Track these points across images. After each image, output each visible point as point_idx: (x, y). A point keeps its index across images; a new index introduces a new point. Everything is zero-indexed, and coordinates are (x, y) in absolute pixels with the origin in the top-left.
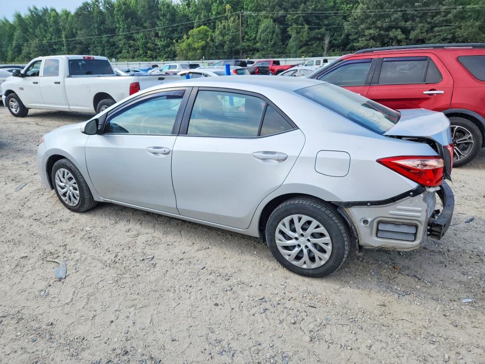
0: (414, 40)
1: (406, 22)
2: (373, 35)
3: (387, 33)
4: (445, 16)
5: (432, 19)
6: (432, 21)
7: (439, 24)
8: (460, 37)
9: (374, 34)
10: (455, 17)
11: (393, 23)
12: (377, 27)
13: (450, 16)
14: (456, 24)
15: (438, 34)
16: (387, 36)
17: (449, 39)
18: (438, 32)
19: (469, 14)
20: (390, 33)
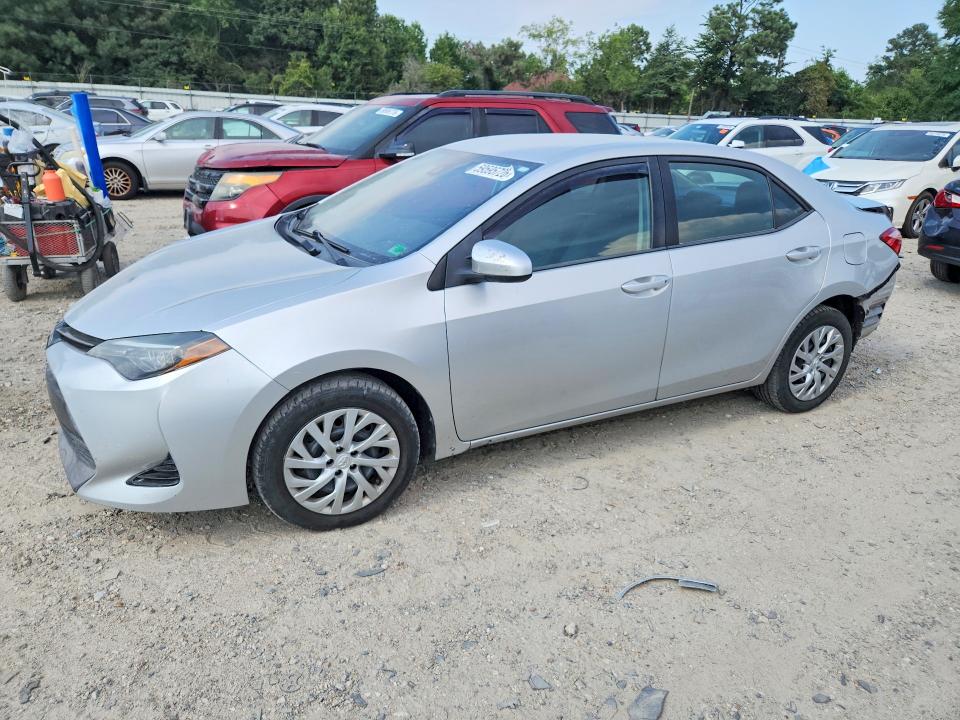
0: (108, 57)
1: (82, 20)
2: (14, 37)
3: (45, 37)
4: (154, 19)
5: (132, 20)
6: (132, 24)
7: (150, 33)
8: (192, 63)
9: (16, 34)
10: (172, 22)
11: (54, 18)
12: (18, 22)
13: (163, 20)
14: (179, 37)
15: (150, 51)
16: (47, 43)
17: (175, 64)
18: (151, 48)
19: (194, 21)
20: (53, 37)
